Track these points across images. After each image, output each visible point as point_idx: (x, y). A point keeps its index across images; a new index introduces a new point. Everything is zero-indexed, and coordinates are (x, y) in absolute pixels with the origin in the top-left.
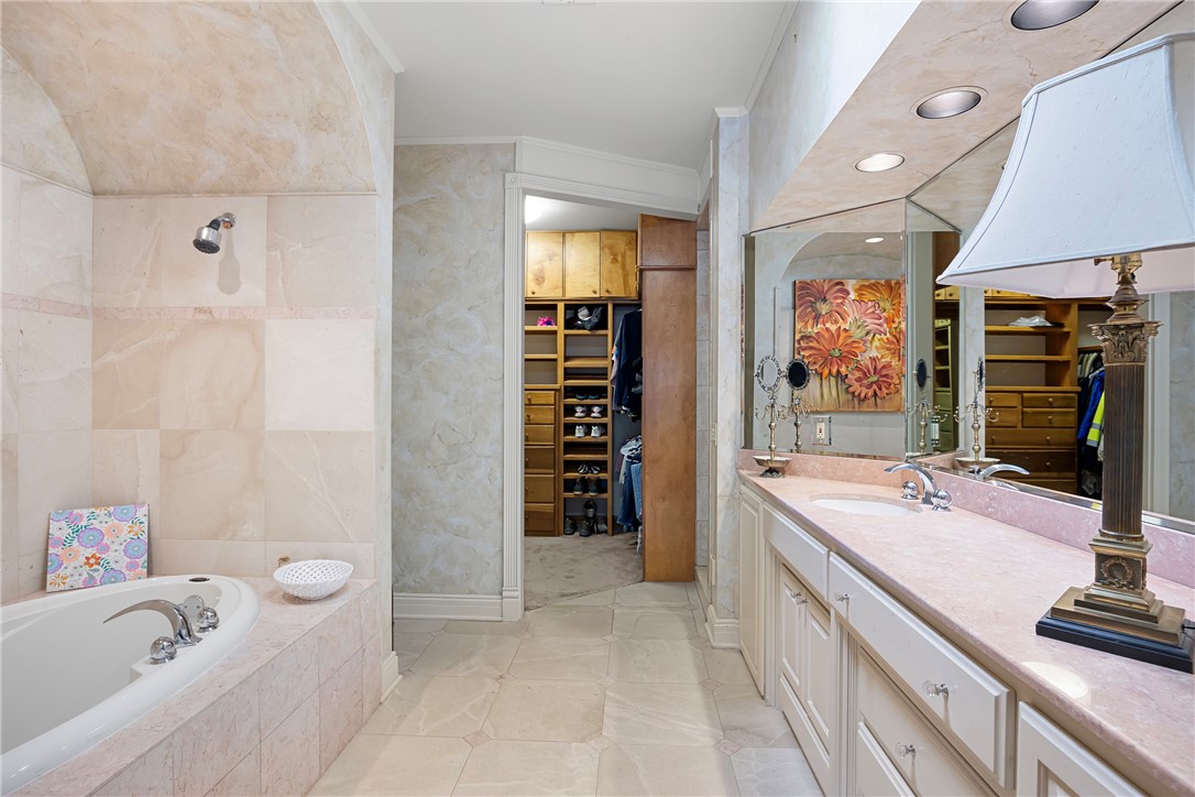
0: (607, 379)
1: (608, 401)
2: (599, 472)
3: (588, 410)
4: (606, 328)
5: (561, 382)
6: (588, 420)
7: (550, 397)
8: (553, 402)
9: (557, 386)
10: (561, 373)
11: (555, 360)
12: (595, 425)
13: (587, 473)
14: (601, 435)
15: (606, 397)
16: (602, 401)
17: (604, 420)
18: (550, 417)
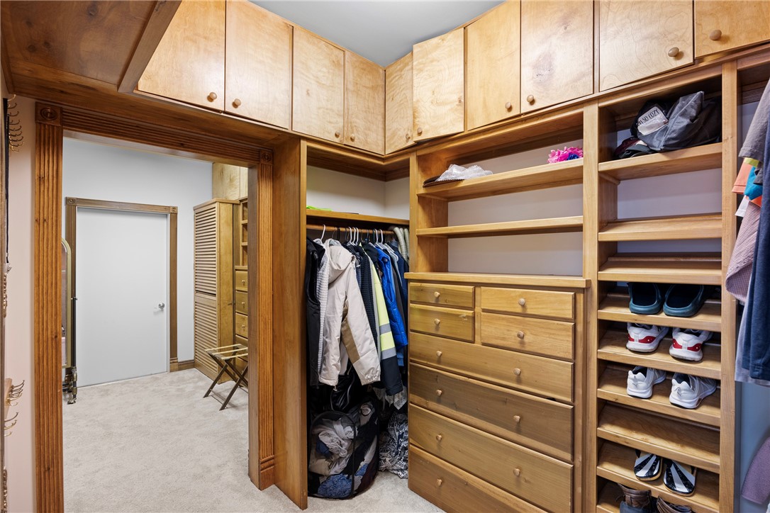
0: (718, 266)
1: (720, 322)
2: (692, 490)
3: (664, 339)
4: (716, 136)
5: (590, 272)
6: (660, 360)
7: (562, 305)
8: (569, 315)
9: (580, 282)
10: (591, 254)
11: (578, 228)
12: (683, 377)
13: (658, 482)
14: (701, 402)
15: (717, 311)
16: (703, 321)
17: (709, 369)
18: (564, 345)
